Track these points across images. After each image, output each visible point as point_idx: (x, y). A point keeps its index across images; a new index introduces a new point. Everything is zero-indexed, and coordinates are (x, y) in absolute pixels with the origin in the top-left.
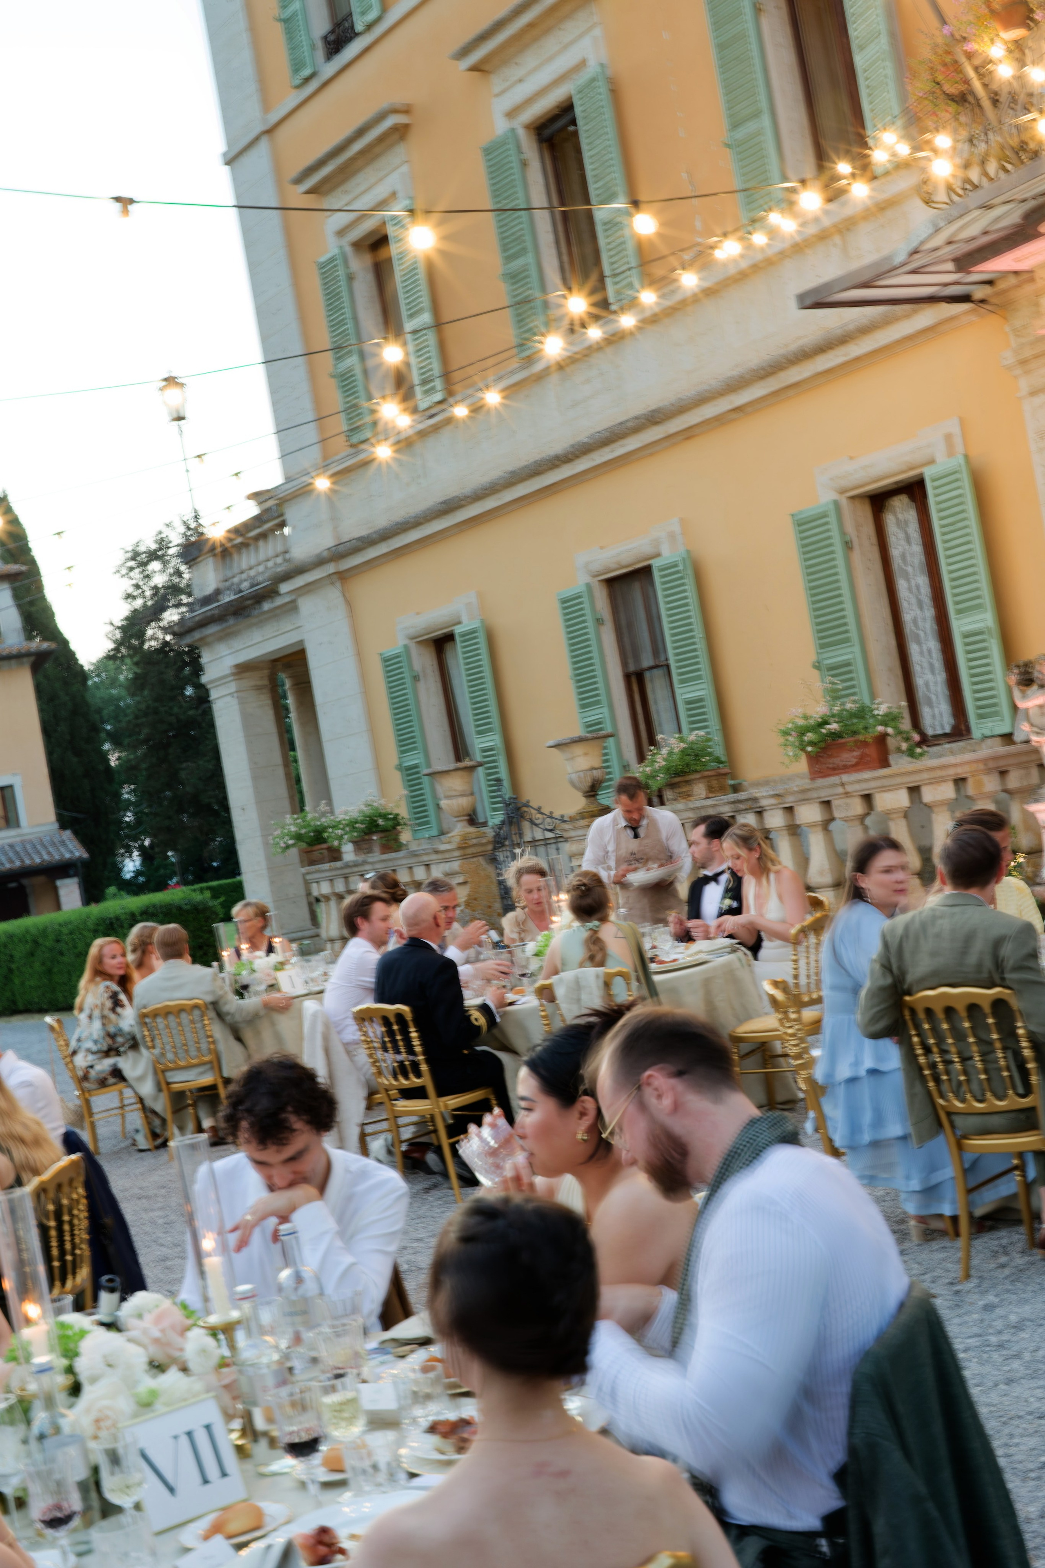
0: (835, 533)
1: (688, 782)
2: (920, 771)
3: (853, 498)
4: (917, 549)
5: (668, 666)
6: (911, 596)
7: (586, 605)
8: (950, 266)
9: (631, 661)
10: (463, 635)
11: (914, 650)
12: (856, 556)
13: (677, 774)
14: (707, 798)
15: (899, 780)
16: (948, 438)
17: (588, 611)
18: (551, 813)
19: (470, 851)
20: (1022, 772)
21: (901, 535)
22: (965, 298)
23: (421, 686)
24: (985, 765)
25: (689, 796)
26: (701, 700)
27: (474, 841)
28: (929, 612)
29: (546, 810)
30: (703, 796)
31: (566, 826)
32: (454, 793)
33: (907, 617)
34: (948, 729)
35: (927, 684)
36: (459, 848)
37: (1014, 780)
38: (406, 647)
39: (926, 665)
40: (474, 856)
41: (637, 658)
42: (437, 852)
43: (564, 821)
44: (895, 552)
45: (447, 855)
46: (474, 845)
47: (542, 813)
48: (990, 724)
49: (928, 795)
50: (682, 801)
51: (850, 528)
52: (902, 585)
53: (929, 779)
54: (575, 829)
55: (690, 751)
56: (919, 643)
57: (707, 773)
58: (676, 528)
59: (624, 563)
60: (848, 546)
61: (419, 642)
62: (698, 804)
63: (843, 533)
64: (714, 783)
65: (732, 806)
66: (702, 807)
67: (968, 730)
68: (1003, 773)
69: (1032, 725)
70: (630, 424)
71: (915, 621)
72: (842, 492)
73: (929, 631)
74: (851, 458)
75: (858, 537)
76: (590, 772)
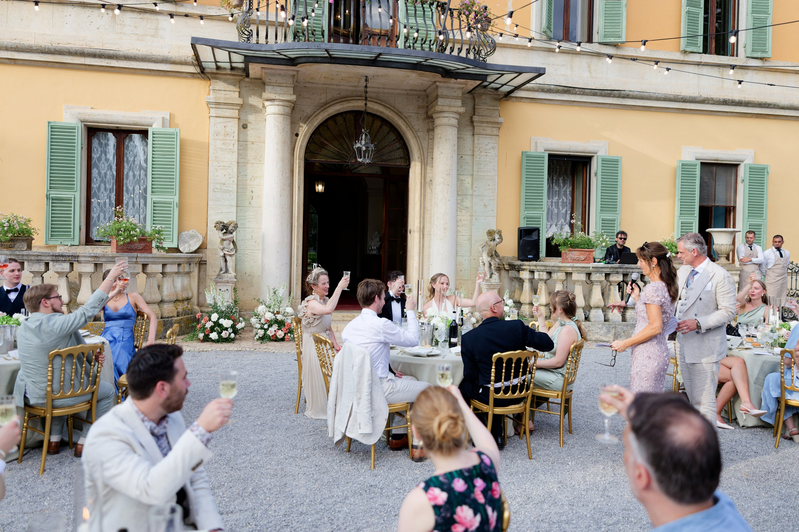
0: (78, 138)
12: (83, 152)
15: (161, 260)
16: (163, 119)
51: (83, 138)
53: (171, 262)
60: (82, 146)
69: (224, 247)
71: (99, 188)
72: (83, 121)
74: (92, 108)
75: (84, 143)
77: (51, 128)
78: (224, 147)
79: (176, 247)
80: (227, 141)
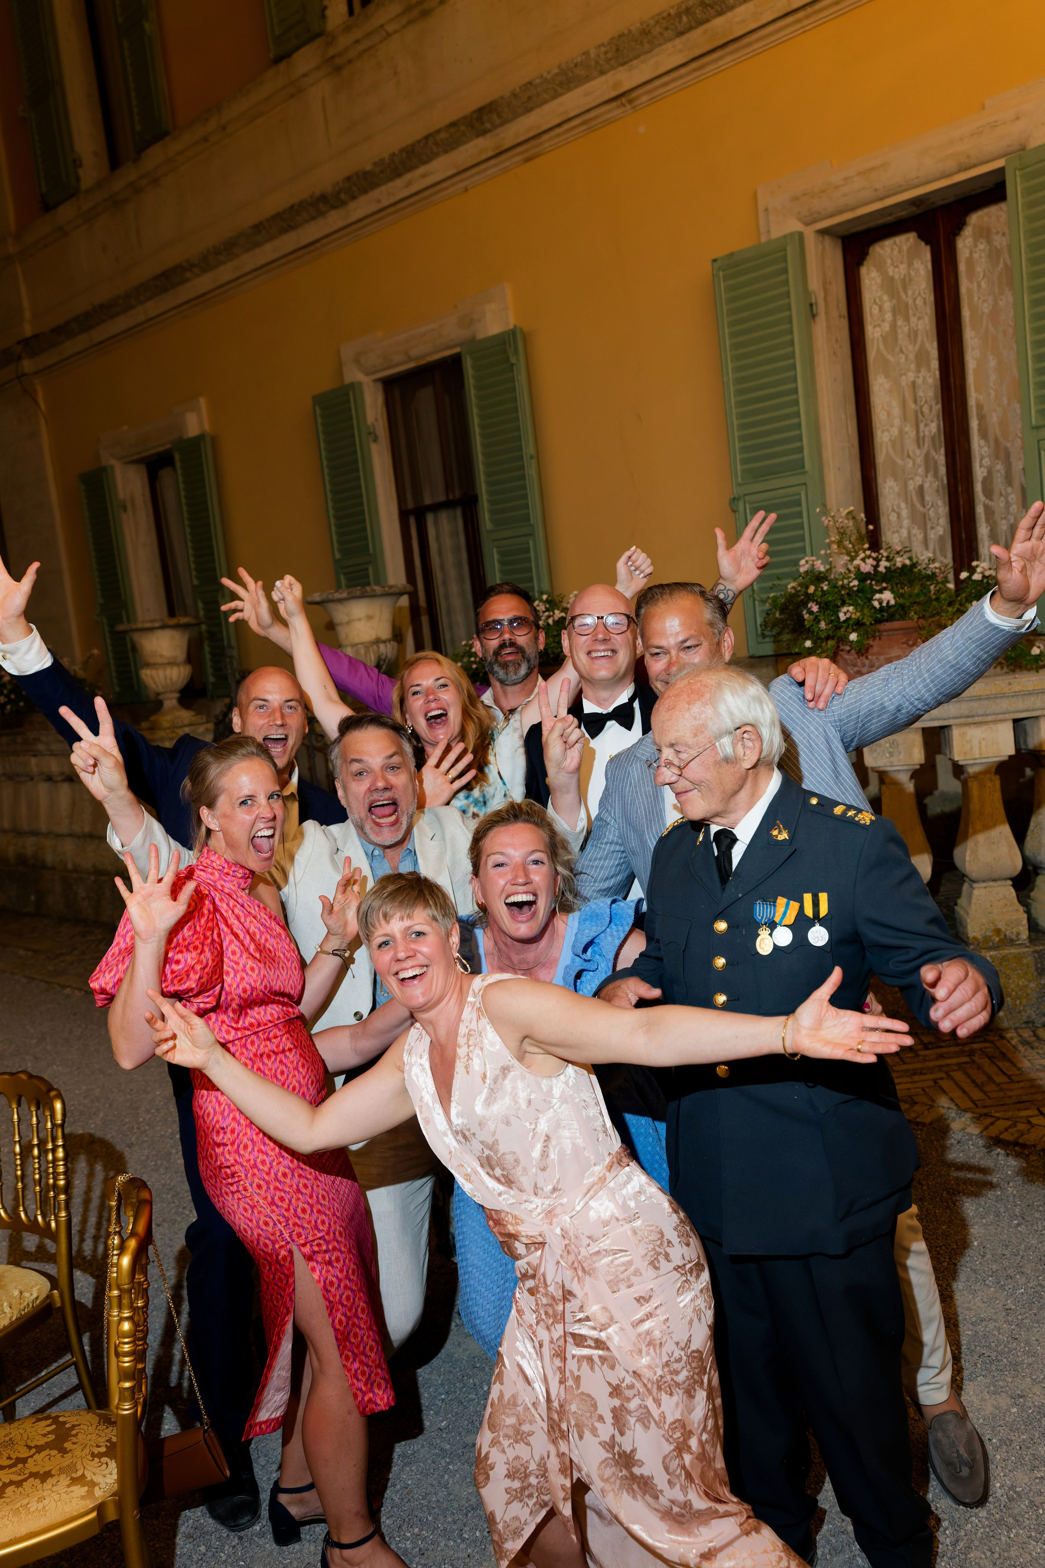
0: (794, 289)
3: (822, 231)
6: (895, 402)
7: (354, 415)
9: (409, 496)
11: (889, 488)
12: (820, 329)
17: (355, 423)
21: (889, 305)
23: (128, 518)
26: (525, 550)
28: (933, 427)
32: (159, 660)
44: (875, 332)
52: (881, 386)
56: (901, 479)
59: (415, 353)
60: (812, 311)
61: (128, 464)
63: (806, 289)
72: (810, 220)
73: (920, 460)
75: (825, 299)
76: (375, 647)
77: (726, 278)
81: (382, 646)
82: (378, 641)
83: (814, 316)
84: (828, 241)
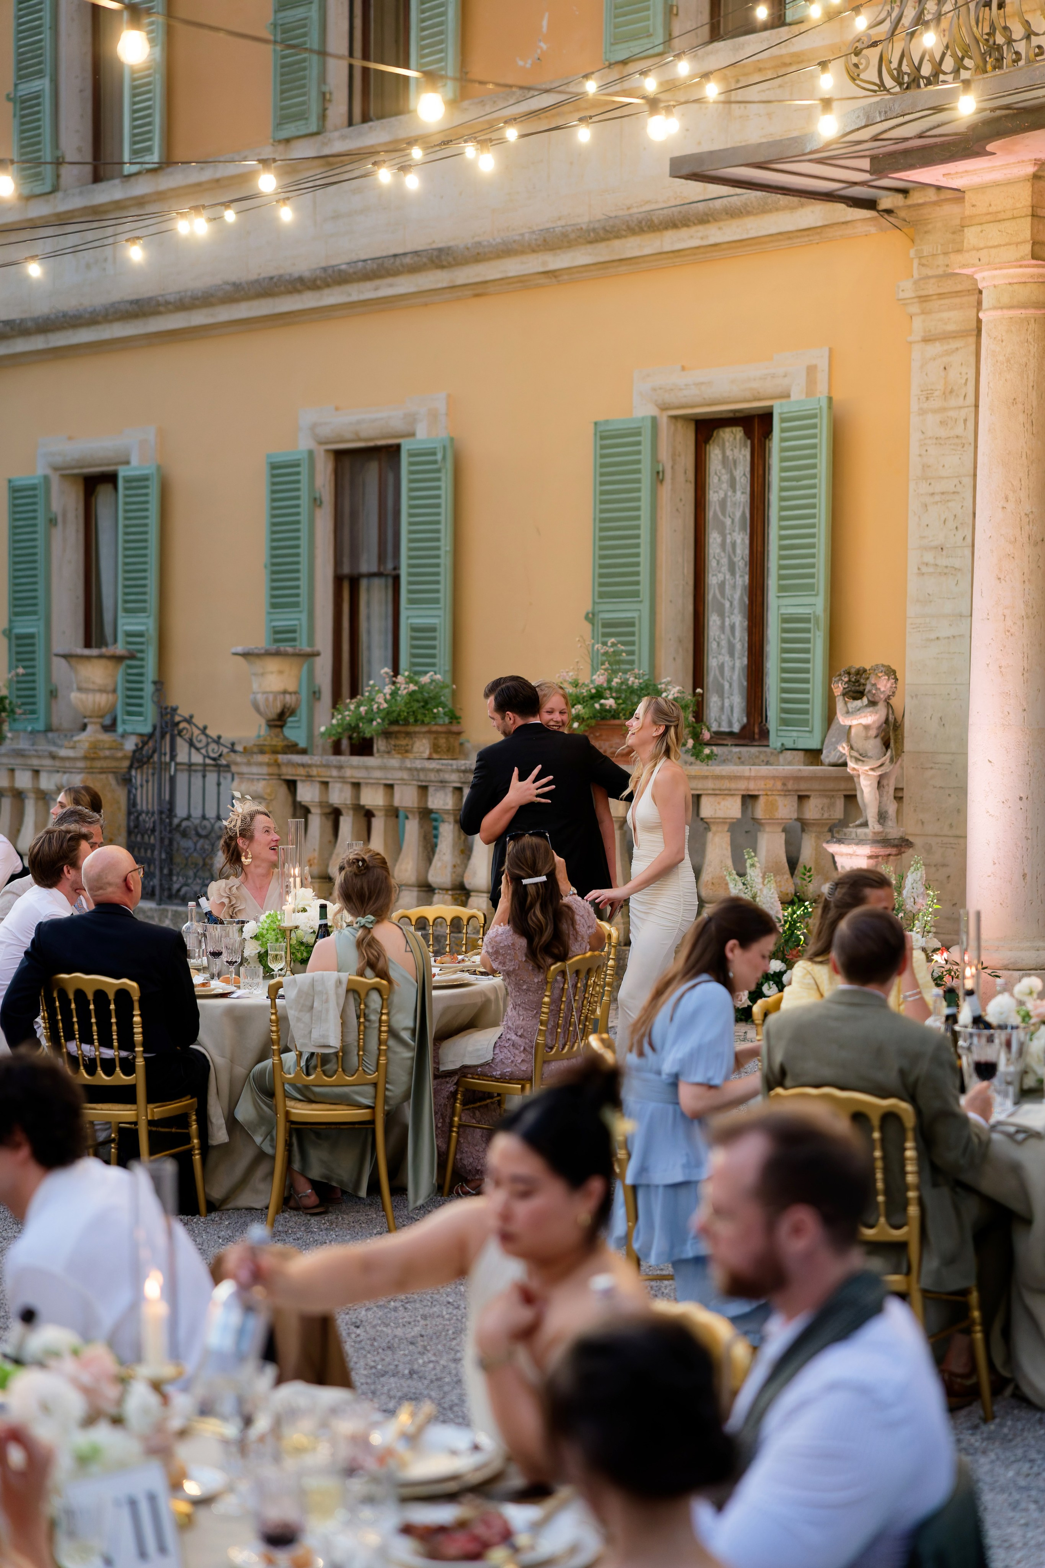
0: (646, 457)
1: (408, 734)
2: (706, 777)
3: (675, 418)
4: (741, 498)
5: (396, 579)
6: (722, 554)
7: (304, 478)
8: (866, 164)
9: (346, 560)
10: (128, 480)
11: (713, 621)
12: (665, 491)
13: (395, 722)
14: (429, 759)
16: (811, 370)
17: (304, 485)
18: (219, 737)
19: (98, 764)
20: (826, 801)
21: (725, 477)
22: (870, 204)
23: (57, 534)
24: (784, 784)
25: (407, 751)
26: (433, 629)
27: (107, 753)
28: (742, 579)
29: (212, 733)
30: (426, 754)
31: (239, 759)
32: (91, 686)
33: (713, 580)
34: (736, 728)
35: (721, 667)
36: (85, 758)
37: (813, 810)
38: (46, 478)
39: (724, 643)
40: (103, 771)
41: (355, 557)
42: (53, 757)
43: (233, 751)
44: (714, 497)
45: (67, 764)
46: (106, 758)
47: (207, 736)
48: (794, 734)
49: (708, 809)
50: (397, 756)
51: (664, 454)
52: (714, 539)
53: (713, 790)
54: (249, 764)
55: (419, 696)
56: (722, 615)
57: (435, 728)
58: (441, 406)
59: (363, 435)
60: (658, 477)
61: (63, 476)
62: (418, 764)
63: (655, 459)
64: (442, 741)
65: (462, 775)
66: (423, 769)
67: (765, 734)
68: (802, 798)
69: (852, 748)
70: (408, 260)
71: (722, 585)
72: (664, 408)
73: (736, 603)
74: (683, 368)
75: (672, 467)
76: (282, 696)
77: (602, 438)
78: (942, 433)
79: (819, 747)
80: (951, 413)
81: (288, 697)
82: (285, 692)
83: (662, 481)
84: (680, 424)
